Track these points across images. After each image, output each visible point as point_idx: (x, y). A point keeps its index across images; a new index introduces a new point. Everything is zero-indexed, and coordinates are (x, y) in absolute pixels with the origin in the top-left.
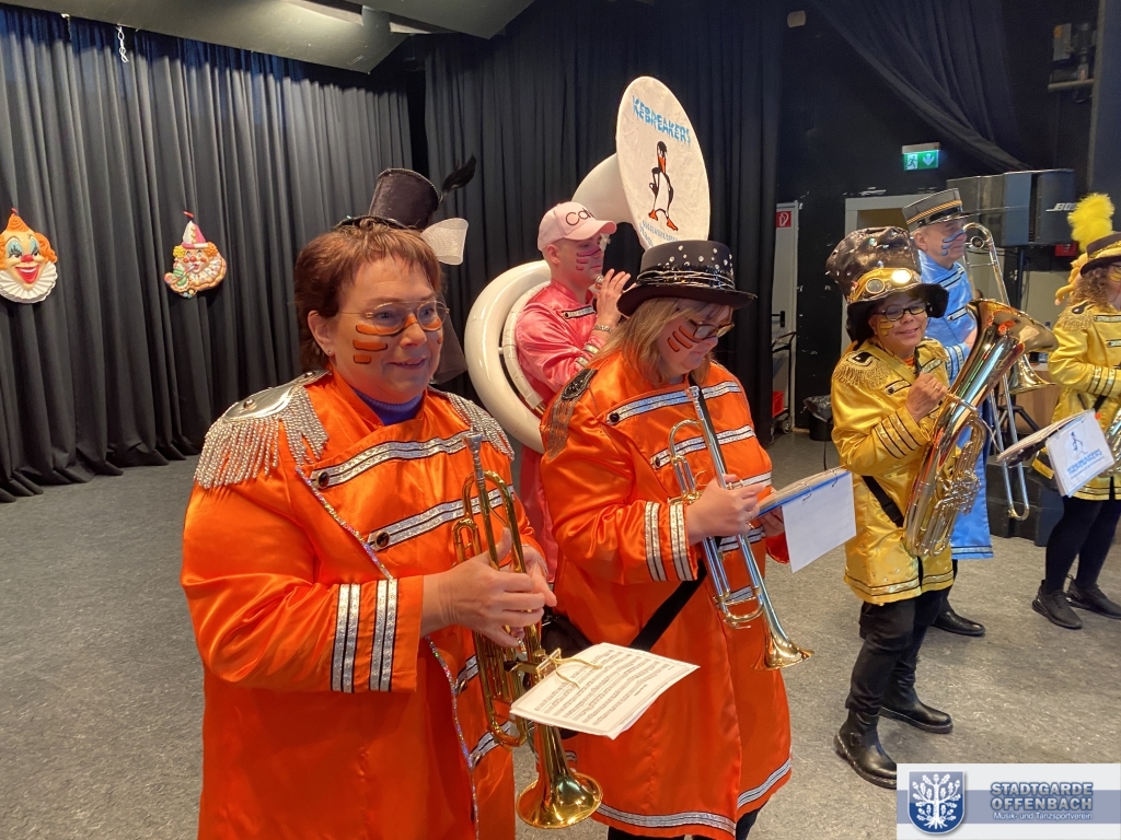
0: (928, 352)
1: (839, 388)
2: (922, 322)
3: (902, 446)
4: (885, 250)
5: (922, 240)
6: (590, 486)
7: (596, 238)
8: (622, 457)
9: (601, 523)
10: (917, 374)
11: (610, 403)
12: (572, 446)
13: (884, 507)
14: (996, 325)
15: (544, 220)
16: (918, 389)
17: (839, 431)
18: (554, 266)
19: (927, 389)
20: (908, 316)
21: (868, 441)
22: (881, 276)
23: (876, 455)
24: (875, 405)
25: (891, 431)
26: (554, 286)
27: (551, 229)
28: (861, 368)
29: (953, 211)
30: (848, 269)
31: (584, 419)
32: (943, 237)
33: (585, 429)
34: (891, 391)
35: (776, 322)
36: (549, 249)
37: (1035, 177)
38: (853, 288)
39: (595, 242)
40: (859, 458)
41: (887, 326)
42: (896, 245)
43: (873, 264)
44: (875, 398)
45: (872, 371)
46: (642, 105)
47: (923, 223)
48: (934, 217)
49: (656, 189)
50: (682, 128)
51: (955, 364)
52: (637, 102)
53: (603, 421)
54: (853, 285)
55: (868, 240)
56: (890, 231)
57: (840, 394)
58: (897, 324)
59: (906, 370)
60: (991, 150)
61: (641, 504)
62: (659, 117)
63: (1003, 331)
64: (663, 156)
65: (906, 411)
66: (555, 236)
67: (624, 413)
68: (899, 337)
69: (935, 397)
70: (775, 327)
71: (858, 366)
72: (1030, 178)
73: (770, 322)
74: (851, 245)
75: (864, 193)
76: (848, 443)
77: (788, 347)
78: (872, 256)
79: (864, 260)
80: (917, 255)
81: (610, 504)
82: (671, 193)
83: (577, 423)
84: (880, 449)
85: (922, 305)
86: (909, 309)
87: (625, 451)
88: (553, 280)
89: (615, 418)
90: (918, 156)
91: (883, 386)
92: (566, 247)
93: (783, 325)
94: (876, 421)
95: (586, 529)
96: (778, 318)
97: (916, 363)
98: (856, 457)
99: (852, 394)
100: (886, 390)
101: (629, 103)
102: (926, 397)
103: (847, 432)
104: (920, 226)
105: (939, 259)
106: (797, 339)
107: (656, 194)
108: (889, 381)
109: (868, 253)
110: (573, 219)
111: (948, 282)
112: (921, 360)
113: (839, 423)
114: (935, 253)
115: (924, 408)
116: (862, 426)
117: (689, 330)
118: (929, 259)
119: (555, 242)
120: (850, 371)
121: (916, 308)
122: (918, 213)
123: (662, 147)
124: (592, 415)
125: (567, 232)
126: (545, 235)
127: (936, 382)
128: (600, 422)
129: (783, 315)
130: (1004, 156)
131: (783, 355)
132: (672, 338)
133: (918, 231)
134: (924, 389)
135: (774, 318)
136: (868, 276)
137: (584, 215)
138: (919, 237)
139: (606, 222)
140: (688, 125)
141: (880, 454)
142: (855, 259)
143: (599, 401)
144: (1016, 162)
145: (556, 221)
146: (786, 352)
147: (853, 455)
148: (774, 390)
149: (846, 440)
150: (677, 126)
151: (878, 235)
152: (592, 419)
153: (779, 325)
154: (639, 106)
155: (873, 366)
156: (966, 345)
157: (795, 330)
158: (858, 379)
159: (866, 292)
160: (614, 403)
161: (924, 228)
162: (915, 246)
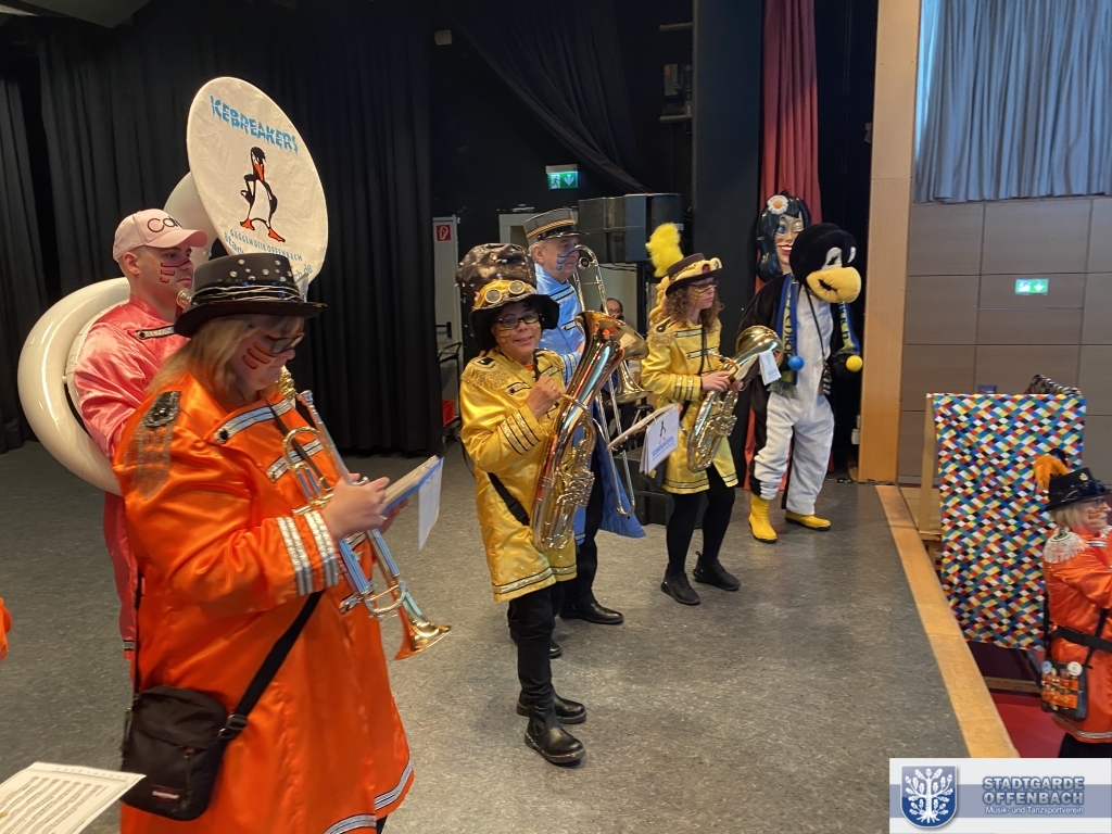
0: (547, 361)
1: (467, 390)
2: (535, 331)
3: (524, 441)
4: (504, 264)
5: (540, 254)
6: (211, 515)
7: (184, 249)
8: (242, 477)
9: (234, 551)
10: (537, 377)
11: (212, 422)
12: (177, 475)
13: (510, 507)
14: (601, 331)
15: (121, 225)
16: (538, 389)
17: (467, 429)
18: (134, 278)
19: (546, 388)
20: (523, 325)
21: (495, 436)
22: (500, 288)
23: (501, 451)
24: (499, 403)
25: (515, 427)
26: (135, 302)
27: (129, 234)
28: (484, 370)
29: (567, 228)
30: (471, 281)
31: (190, 443)
32: (558, 252)
33: (194, 453)
34: (512, 391)
35: (443, 333)
36: (127, 256)
37: (649, 199)
38: (476, 299)
39: (183, 253)
40: (486, 455)
41: (505, 333)
42: (513, 260)
43: (493, 277)
44: (498, 397)
45: (495, 373)
46: (225, 107)
47: (541, 237)
48: (549, 232)
49: (250, 198)
50: (285, 135)
51: (569, 370)
52: (218, 103)
53: (212, 441)
54: (475, 295)
55: (489, 254)
56: (508, 248)
57: (467, 395)
58: (514, 332)
59: (526, 374)
60: (617, 172)
61: (272, 523)
62: (252, 121)
63: (607, 334)
64: (261, 162)
65: (527, 409)
66: (134, 242)
67: (231, 428)
68: (516, 344)
69: (553, 395)
70: (441, 338)
71: (483, 369)
72: (645, 201)
73: (435, 333)
74: (473, 258)
75: (515, 210)
76: (476, 440)
77: (456, 357)
78: (492, 270)
79: (485, 272)
80: (533, 270)
81: (235, 530)
82: (274, 204)
83: (182, 449)
84: (505, 445)
85: (536, 315)
86: (523, 319)
87: (241, 470)
88: (132, 297)
89: (224, 435)
90: (561, 177)
91: (504, 386)
92: (148, 254)
93: (450, 336)
94: (501, 418)
95: (219, 561)
96: (445, 329)
97: (536, 369)
98: (483, 453)
99: (477, 394)
100: (507, 390)
101: (203, 103)
102: (545, 395)
103: (474, 430)
104: (539, 240)
105: (556, 273)
106: (464, 349)
107: (252, 203)
108: (510, 382)
109: (489, 266)
110: (157, 225)
111: (562, 295)
112: (541, 367)
113: (467, 421)
114: (551, 268)
115: (544, 406)
116: (487, 423)
117: (266, 346)
118: (546, 273)
119: (133, 250)
120: (475, 373)
121: (530, 317)
122: (538, 227)
123: (258, 153)
124: (195, 437)
125: (149, 239)
126: (121, 241)
127: (555, 385)
128: (209, 443)
129: (449, 325)
130: (629, 180)
131: (452, 364)
132: (249, 356)
133: (537, 244)
134: (544, 389)
135: (438, 329)
136: (488, 288)
137: (169, 223)
138: (538, 251)
139: (194, 231)
140: (294, 132)
141: (505, 449)
142: (477, 272)
143: (197, 422)
144: (638, 185)
145: (136, 225)
146: (455, 361)
147: (481, 451)
148: (444, 399)
149: (474, 437)
150: (278, 133)
151: (498, 250)
152: (198, 441)
153: (446, 336)
154: (220, 108)
155: (495, 368)
156: (578, 353)
157: (461, 340)
158: (482, 380)
159: (486, 302)
160: (217, 421)
161: (541, 241)
162: (532, 261)
